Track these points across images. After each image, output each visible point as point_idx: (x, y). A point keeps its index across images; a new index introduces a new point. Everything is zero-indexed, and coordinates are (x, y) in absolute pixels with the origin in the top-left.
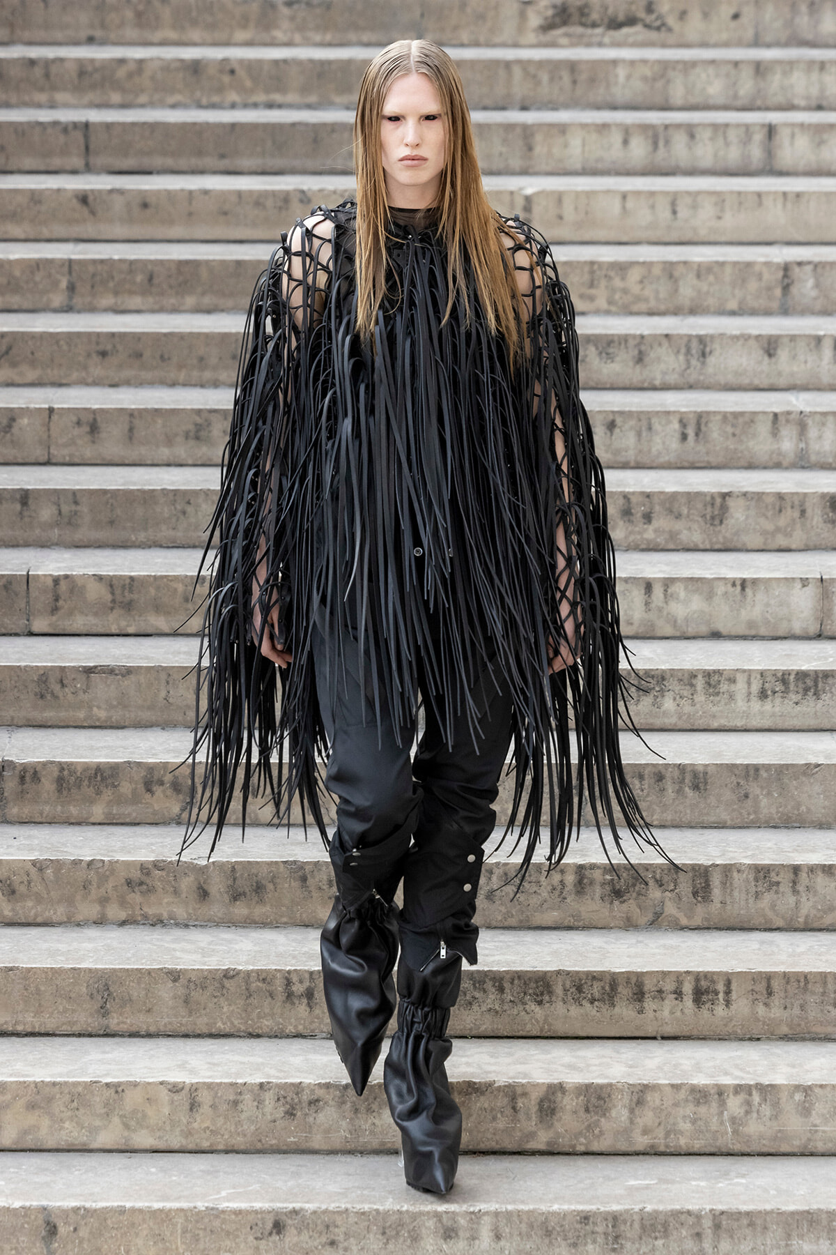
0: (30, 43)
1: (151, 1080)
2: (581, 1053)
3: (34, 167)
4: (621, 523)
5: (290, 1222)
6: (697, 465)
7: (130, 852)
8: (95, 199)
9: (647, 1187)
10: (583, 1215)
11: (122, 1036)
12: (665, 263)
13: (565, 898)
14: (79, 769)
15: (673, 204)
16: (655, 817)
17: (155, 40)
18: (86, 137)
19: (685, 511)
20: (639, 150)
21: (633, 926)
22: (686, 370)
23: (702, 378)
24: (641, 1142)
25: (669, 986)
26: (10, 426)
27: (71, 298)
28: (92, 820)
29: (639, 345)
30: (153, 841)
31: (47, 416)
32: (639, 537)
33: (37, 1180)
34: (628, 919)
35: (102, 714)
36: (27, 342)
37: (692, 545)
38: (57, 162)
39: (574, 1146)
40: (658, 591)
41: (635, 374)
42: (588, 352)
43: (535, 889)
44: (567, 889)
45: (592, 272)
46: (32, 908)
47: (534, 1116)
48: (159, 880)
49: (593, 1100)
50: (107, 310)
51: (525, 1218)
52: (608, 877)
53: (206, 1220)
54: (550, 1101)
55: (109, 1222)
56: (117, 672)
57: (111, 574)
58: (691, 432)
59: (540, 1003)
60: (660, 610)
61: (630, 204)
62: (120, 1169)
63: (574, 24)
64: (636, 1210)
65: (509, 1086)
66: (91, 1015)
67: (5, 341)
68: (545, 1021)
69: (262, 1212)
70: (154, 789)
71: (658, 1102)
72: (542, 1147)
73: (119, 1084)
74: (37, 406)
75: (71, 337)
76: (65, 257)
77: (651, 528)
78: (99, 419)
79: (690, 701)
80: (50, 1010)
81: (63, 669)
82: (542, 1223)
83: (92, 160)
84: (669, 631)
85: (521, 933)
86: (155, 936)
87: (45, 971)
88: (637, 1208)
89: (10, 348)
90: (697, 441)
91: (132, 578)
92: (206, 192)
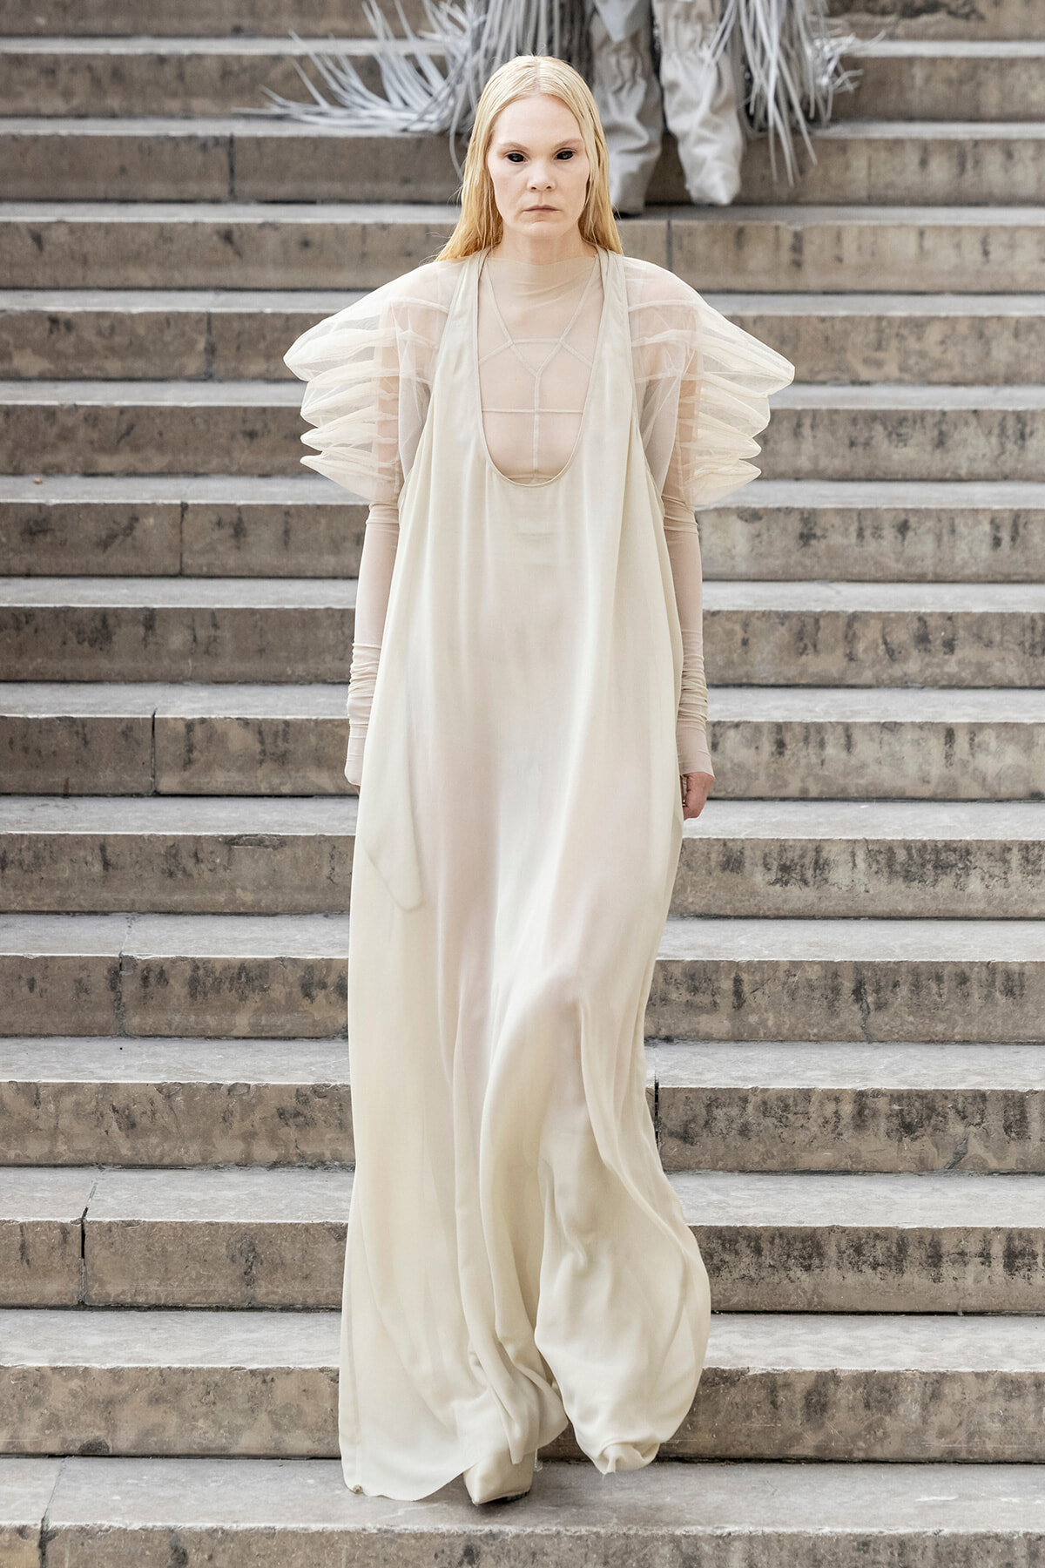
0: (159, 35)
1: (308, 1367)
2: (860, 1333)
3: (164, 195)
4: (915, 653)
5: (485, 1548)
6: (1015, 578)
7: (283, 1075)
8: (241, 236)
9: (944, 1505)
10: (861, 1540)
11: (272, 1310)
12: (973, 318)
13: (840, 1134)
14: (219, 968)
15: (985, 243)
16: (956, 1031)
17: (321, 31)
18: (231, 156)
19: (997, 637)
20: (940, 173)
21: (927, 1170)
22: (1000, 455)
23: (1020, 466)
24: (937, 1446)
25: (973, 1247)
26: (131, 528)
27: (210, 363)
28: (235, 1033)
29: (940, 423)
30: (313, 1060)
31: (179, 516)
32: (938, 671)
33: (161, 1494)
34: (922, 1161)
35: (248, 897)
36: (153, 419)
37: (1006, 682)
38: (193, 188)
39: (850, 1452)
40: (962, 740)
41: (935, 462)
42: (873, 433)
43: (802, 1122)
44: (843, 1122)
45: (880, 331)
46: (157, 1146)
47: (799, 1412)
48: (320, 1110)
49: (876, 1394)
50: (255, 378)
51: (786, 1542)
52: (896, 1107)
53: (379, 1546)
54: (820, 1394)
55: (254, 1548)
56: (267, 843)
57: (260, 717)
58: (1005, 536)
59: (808, 1268)
60: (965, 764)
61: (929, 243)
62: (268, 1480)
63: (858, 11)
64: (929, 1534)
65: (767, 1375)
66: (232, 1283)
67: (126, 417)
68: (815, 1291)
69: (451, 1536)
70: (314, 993)
71: (958, 1396)
72: (809, 1452)
73: (267, 1372)
74: (166, 502)
75: (211, 413)
76: (203, 310)
77: (954, 659)
78: (245, 519)
79: (1004, 881)
80: (180, 1276)
81: (197, 839)
82: (810, 1550)
83: (239, 186)
84: (976, 791)
85: (785, 1179)
86: (314, 1182)
87: (172, 1226)
88: (930, 1531)
89: (131, 428)
90: (1013, 547)
91: (287, 723)
92: (384, 227)
